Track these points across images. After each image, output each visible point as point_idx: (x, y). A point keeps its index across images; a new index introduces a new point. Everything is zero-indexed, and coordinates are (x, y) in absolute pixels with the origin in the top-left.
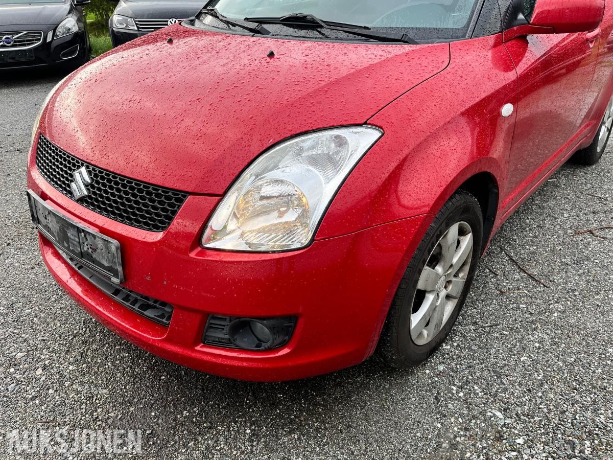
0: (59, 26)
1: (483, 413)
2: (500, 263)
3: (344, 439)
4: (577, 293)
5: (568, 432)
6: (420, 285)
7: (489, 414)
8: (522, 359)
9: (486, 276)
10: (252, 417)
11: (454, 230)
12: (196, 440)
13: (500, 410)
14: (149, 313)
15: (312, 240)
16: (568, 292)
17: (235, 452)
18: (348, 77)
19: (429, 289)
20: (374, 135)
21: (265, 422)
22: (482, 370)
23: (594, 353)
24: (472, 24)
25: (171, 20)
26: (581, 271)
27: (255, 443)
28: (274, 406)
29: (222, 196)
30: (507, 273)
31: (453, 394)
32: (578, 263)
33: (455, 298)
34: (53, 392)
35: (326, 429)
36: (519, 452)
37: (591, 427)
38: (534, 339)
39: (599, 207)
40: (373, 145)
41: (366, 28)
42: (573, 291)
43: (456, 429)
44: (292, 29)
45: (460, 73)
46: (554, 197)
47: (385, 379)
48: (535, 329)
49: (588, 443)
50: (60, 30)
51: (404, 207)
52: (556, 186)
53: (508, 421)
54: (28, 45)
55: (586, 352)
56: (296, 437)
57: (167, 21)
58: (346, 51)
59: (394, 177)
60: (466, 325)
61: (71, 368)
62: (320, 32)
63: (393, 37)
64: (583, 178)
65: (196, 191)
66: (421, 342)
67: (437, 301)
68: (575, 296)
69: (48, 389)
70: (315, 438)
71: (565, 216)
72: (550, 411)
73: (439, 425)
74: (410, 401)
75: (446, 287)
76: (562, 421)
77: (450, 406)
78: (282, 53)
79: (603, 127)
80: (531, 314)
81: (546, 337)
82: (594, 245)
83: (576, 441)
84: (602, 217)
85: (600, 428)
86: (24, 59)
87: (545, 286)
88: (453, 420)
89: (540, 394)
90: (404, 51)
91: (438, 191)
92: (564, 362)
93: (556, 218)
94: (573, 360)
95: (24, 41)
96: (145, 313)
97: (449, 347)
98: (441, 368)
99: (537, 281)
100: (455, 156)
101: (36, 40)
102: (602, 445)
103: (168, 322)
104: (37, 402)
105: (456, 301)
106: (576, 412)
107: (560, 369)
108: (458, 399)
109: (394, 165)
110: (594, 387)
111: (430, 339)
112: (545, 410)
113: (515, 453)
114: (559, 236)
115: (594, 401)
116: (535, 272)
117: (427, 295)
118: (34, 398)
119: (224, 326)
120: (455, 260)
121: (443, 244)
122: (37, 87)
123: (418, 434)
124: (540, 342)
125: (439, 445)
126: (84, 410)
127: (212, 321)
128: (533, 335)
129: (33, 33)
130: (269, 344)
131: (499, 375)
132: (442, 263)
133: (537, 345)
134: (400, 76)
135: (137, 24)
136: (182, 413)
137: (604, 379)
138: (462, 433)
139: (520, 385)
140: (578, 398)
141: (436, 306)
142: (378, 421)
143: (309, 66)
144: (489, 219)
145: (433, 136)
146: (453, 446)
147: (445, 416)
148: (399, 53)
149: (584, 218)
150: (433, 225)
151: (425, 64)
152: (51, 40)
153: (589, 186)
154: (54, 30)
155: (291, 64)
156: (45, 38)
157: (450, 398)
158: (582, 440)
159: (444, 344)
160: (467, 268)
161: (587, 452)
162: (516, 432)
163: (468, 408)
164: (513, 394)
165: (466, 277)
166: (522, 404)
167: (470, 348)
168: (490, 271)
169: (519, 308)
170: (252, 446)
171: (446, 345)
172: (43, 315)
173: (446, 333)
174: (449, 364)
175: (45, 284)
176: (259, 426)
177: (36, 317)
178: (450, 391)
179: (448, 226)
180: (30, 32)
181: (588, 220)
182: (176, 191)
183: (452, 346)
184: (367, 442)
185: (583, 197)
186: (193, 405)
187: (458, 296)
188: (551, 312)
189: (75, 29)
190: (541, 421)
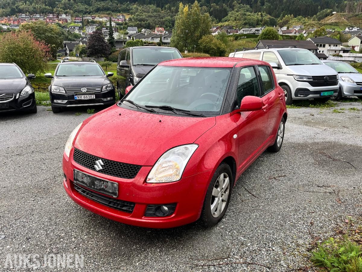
0: (23, 90)
1: (237, 238)
2: (242, 191)
3: (192, 250)
4: (269, 200)
5: (264, 241)
6: (213, 194)
7: (239, 238)
8: (250, 222)
9: (237, 196)
10: (159, 246)
11: (222, 176)
12: (140, 254)
13: (242, 237)
14: (124, 208)
15: (181, 178)
16: (266, 199)
17: (155, 256)
18: (187, 129)
19: (216, 195)
20: (196, 146)
21: (163, 247)
22: (236, 226)
23: (274, 218)
24: (222, 110)
25: (83, 88)
26: (271, 192)
27: (161, 253)
28: (165, 242)
29: (153, 166)
30: (244, 194)
31: (227, 234)
32: (270, 189)
33: (225, 201)
34: (82, 245)
35: (185, 247)
36: (249, 247)
37: (272, 239)
38: (253, 215)
39: (278, 169)
40: (196, 149)
41: (189, 111)
42: (267, 199)
43: (228, 243)
44: (163, 110)
45: (219, 126)
46: (261, 166)
47: (203, 231)
48: (254, 212)
49: (270, 243)
50: (23, 93)
51: (206, 168)
52: (263, 161)
53: (245, 239)
54: (6, 100)
55: (271, 218)
56: (175, 250)
57: (81, 89)
58: (184, 120)
59: (203, 159)
60: (230, 212)
61: (85, 237)
62: (173, 112)
63: (198, 115)
64: (273, 158)
65: (145, 165)
66: (215, 216)
67: (219, 201)
68: (268, 200)
69: (79, 244)
70: (182, 250)
71: (266, 172)
72: (258, 236)
73: (223, 243)
74: (213, 237)
75: (222, 197)
76: (263, 238)
77: (226, 237)
78: (164, 121)
79: (279, 137)
80: (253, 207)
81: (258, 214)
82: (276, 183)
83: (267, 243)
84: (279, 172)
85: (274, 239)
86: (3, 107)
87: (258, 198)
88: (227, 241)
89: (255, 231)
90: (202, 120)
91: (216, 162)
92: (264, 221)
93: (262, 174)
94: (266, 220)
95: (4, 98)
96: (123, 208)
97: (225, 220)
98: (223, 226)
99: (255, 196)
100: (220, 152)
101: (10, 98)
102: (275, 243)
103: (132, 210)
104: (77, 249)
105: (226, 203)
106: (267, 235)
107: (262, 224)
108: (229, 235)
109: (202, 155)
110: (273, 228)
111: (218, 216)
112: (257, 236)
113: (248, 248)
114: (263, 180)
115: (273, 232)
116: (254, 193)
117: (215, 198)
118: (75, 248)
119: (152, 209)
120: (223, 187)
121: (219, 180)
122: (9, 121)
123: (216, 246)
124: (255, 216)
125: (223, 248)
126: (96, 249)
127: (149, 208)
128: (253, 214)
129: (9, 94)
130: (167, 214)
131: (242, 227)
132: (220, 187)
133: (255, 217)
134: (202, 128)
135: (65, 90)
136: (133, 247)
137: (277, 225)
138: (230, 244)
139: (249, 229)
140: (268, 231)
141: (219, 203)
142: (202, 244)
143: (174, 125)
144: (234, 173)
145: (213, 146)
146: (228, 248)
147: (225, 240)
148: (201, 121)
149: (272, 173)
150: (215, 173)
151: (208, 124)
152: (18, 98)
153: (275, 160)
154: (20, 93)
155: (168, 125)
156: (15, 97)
157: (226, 235)
158: (269, 243)
159: (223, 219)
160: (228, 190)
161: (270, 246)
162: (248, 242)
163: (232, 237)
164: (247, 232)
165: (228, 194)
166: (250, 234)
167: (232, 220)
168: (238, 194)
169: (249, 206)
170: (161, 254)
171: (224, 219)
172: (66, 221)
173: (223, 215)
174: (225, 225)
175: (61, 210)
176: (162, 248)
177: (63, 221)
178: (226, 233)
179: (220, 174)
180: (7, 94)
181: (274, 174)
182: (137, 166)
183: (226, 219)
184: (199, 250)
185: (273, 165)
186: (136, 244)
187: (226, 200)
188: (260, 206)
189: (30, 92)
190: (256, 239)
